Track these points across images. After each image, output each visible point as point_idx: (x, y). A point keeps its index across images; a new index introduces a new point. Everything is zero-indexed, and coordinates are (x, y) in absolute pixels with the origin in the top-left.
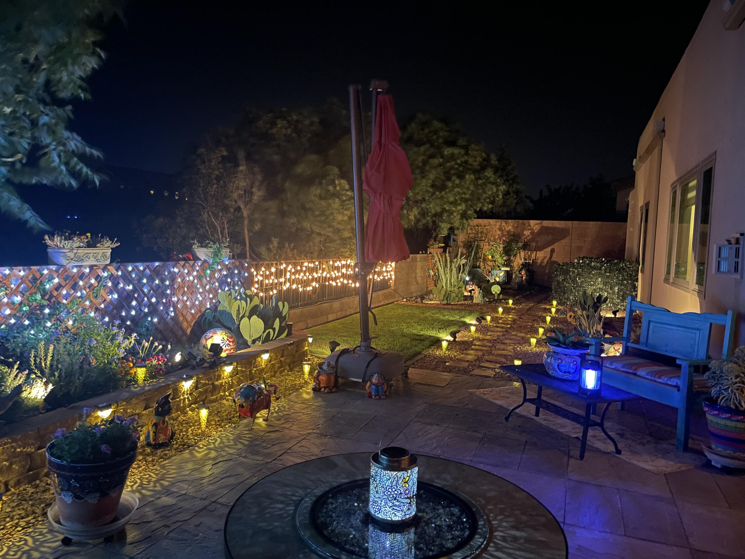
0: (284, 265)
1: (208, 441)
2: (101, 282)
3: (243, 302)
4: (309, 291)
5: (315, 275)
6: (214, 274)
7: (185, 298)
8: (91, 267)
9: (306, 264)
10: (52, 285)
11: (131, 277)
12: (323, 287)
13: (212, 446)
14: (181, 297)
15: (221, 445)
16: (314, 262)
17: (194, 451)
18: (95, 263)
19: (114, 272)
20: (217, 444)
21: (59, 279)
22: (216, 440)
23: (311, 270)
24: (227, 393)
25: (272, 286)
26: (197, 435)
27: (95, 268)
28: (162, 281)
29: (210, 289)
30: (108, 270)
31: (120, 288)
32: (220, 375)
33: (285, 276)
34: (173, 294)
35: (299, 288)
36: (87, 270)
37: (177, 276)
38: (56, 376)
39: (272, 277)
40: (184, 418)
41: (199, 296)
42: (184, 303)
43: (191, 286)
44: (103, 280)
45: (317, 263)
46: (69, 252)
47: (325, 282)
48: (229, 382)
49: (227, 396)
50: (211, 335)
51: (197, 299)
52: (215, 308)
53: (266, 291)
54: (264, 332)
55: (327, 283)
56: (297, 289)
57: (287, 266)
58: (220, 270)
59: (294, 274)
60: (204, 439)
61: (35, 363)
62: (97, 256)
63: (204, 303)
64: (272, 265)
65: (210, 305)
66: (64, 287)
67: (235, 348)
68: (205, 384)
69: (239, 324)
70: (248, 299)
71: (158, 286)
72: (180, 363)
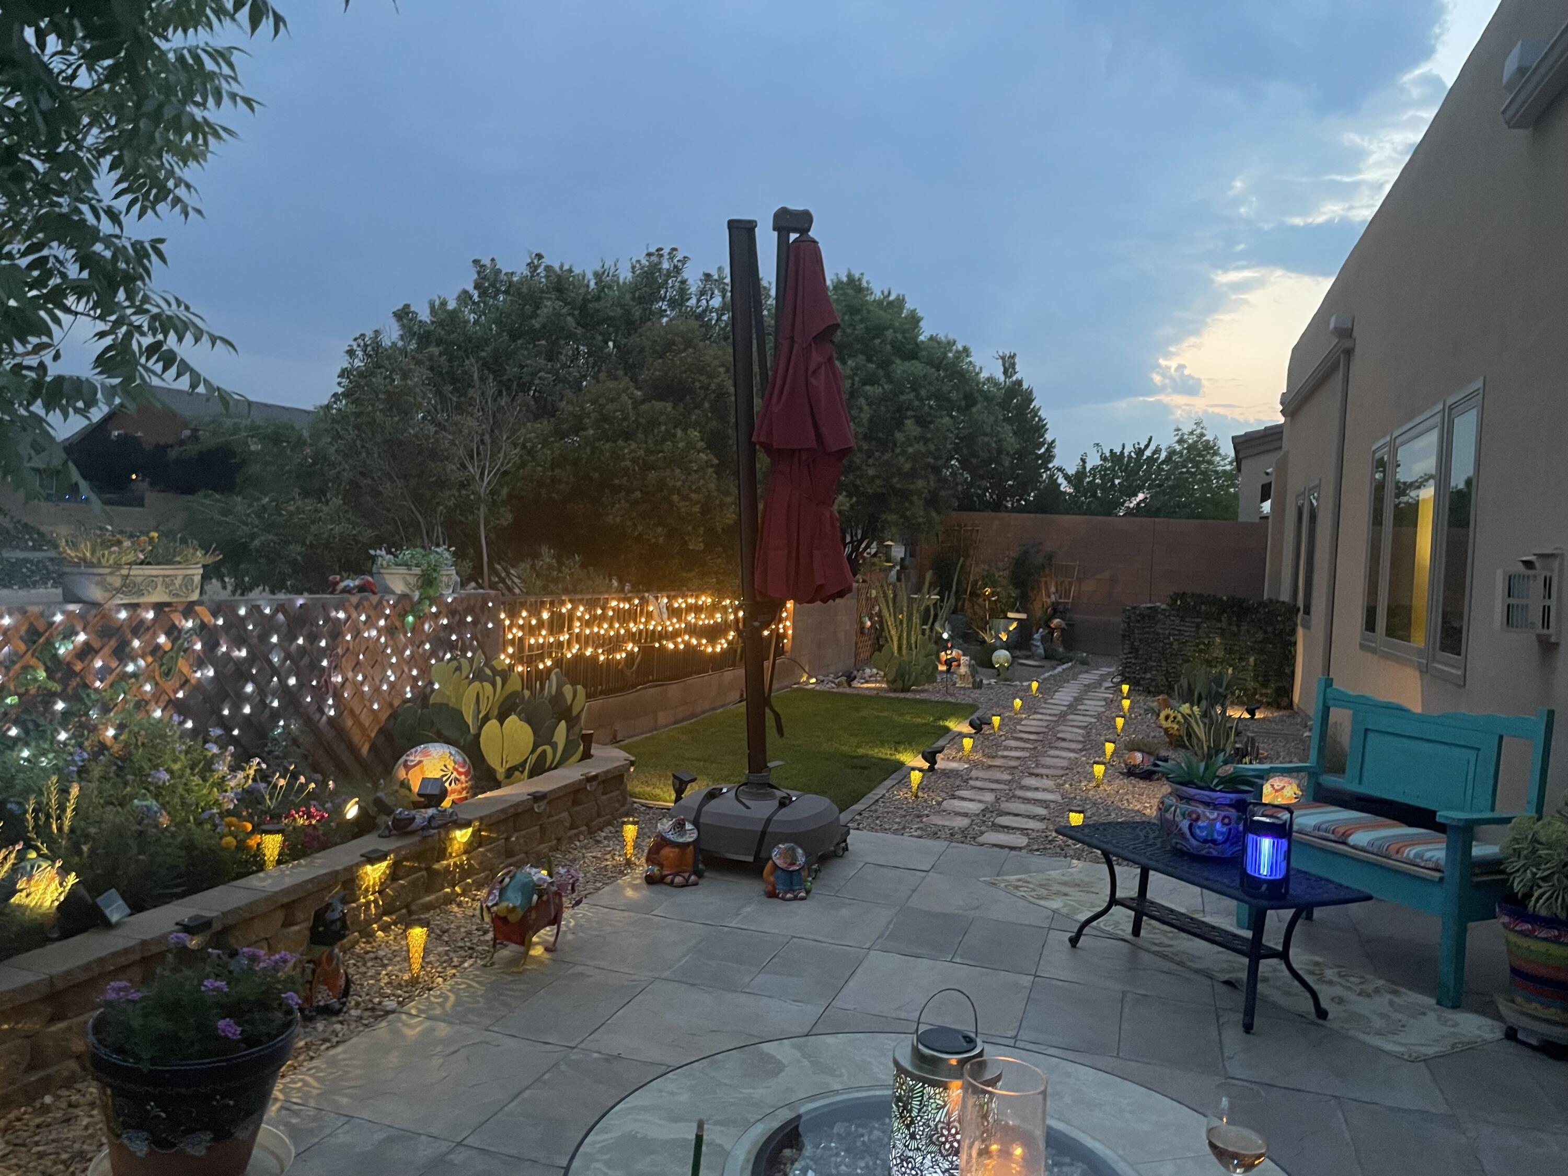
0: (569, 606)
1: (428, 998)
2: (180, 641)
3: (487, 685)
4: (619, 662)
5: (633, 627)
6: (423, 624)
7: (360, 678)
8: (158, 607)
9: (614, 603)
10: (71, 647)
11: (245, 629)
12: (647, 651)
13: (438, 1011)
14: (350, 675)
15: (459, 1009)
16: (629, 600)
17: (400, 1024)
18: (165, 599)
19: (208, 618)
20: (449, 1005)
21: (86, 634)
22: (447, 998)
23: (623, 617)
24: (457, 889)
25: (543, 651)
26: (400, 986)
27: (166, 609)
28: (313, 638)
29: (412, 656)
30: (195, 615)
31: (220, 653)
32: (445, 849)
33: (570, 628)
34: (336, 667)
35: (598, 655)
36: (150, 615)
37: (344, 629)
38: (85, 855)
39: (544, 632)
40: (368, 948)
41: (389, 673)
42: (357, 686)
43: (373, 649)
44: (184, 636)
45: (636, 602)
46: (111, 574)
47: (653, 641)
48: (462, 864)
49: (458, 895)
50: (418, 759)
51: (385, 678)
52: (423, 696)
53: (530, 661)
54: (532, 752)
55: (657, 645)
56: (594, 657)
57: (574, 608)
58: (436, 616)
59: (588, 624)
60: (419, 995)
61: (36, 825)
62: (173, 583)
63: (398, 687)
64: (543, 603)
65: (411, 691)
66: (97, 652)
67: (471, 788)
68: (412, 870)
69: (478, 736)
70: (498, 679)
71: (302, 650)
72: (357, 821)
